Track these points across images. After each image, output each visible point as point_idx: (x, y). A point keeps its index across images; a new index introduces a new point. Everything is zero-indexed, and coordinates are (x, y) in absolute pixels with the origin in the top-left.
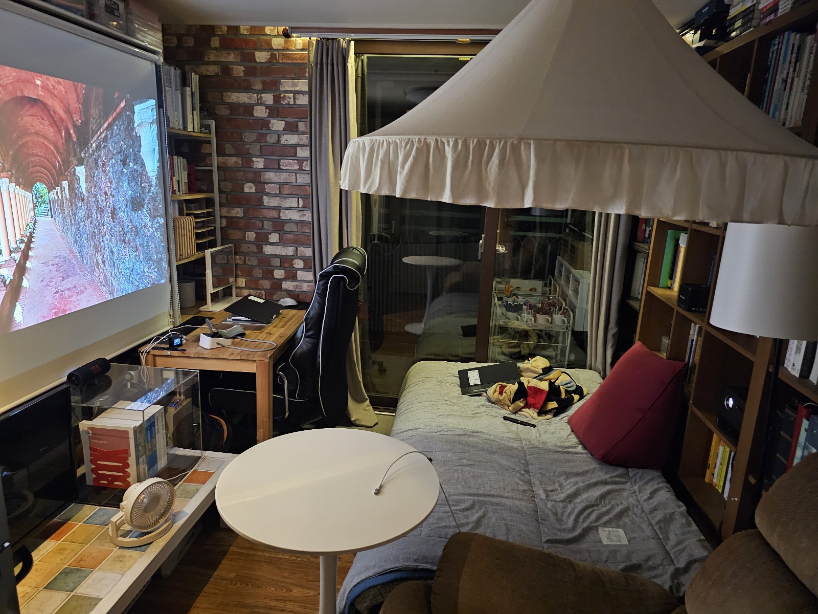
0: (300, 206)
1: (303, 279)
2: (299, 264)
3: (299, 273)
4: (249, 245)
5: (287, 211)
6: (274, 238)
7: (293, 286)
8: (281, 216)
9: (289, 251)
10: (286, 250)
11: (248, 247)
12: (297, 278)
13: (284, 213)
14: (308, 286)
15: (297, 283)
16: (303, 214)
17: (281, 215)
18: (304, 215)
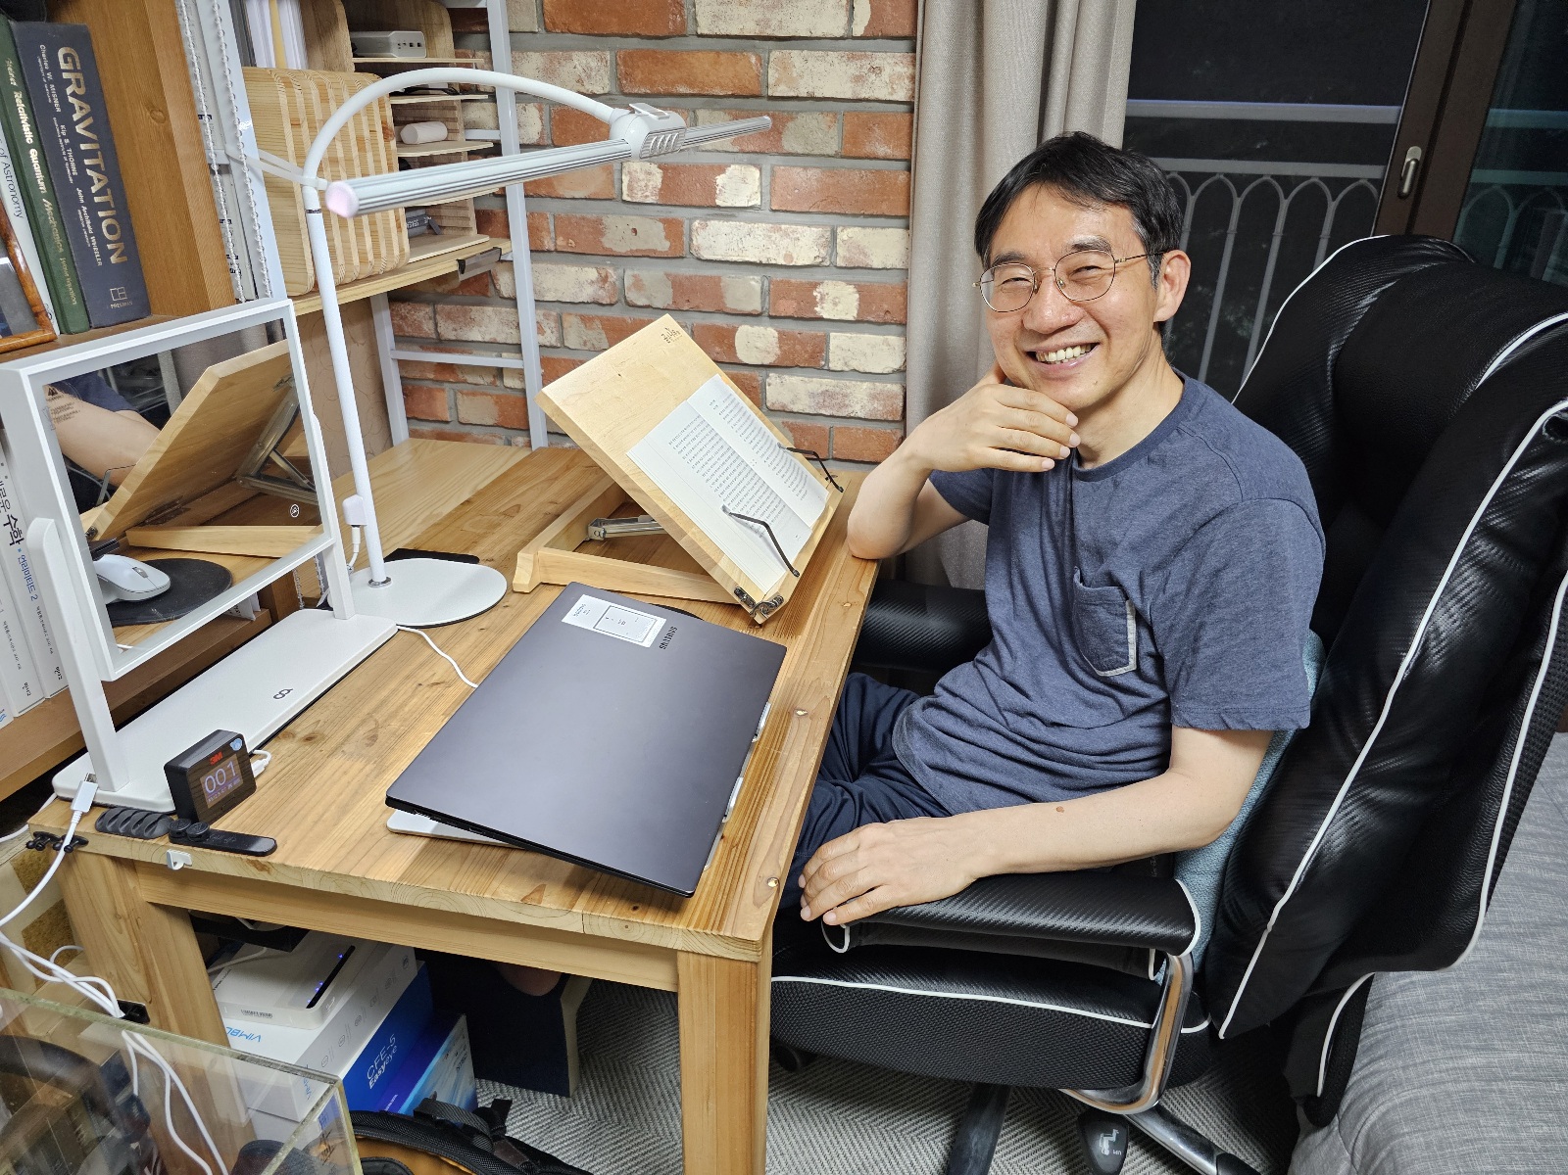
0: (859, 30)
1: (854, 365)
2: (839, 300)
3: (838, 340)
4: (636, 221)
5: (796, 56)
6: (740, 184)
7: (812, 395)
8: (771, 81)
9: (802, 244)
10: (786, 241)
11: (635, 231)
12: (827, 361)
13: (785, 67)
14: (874, 397)
15: (827, 383)
16: (873, 69)
17: (773, 75)
18: (876, 70)
